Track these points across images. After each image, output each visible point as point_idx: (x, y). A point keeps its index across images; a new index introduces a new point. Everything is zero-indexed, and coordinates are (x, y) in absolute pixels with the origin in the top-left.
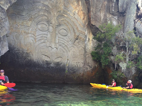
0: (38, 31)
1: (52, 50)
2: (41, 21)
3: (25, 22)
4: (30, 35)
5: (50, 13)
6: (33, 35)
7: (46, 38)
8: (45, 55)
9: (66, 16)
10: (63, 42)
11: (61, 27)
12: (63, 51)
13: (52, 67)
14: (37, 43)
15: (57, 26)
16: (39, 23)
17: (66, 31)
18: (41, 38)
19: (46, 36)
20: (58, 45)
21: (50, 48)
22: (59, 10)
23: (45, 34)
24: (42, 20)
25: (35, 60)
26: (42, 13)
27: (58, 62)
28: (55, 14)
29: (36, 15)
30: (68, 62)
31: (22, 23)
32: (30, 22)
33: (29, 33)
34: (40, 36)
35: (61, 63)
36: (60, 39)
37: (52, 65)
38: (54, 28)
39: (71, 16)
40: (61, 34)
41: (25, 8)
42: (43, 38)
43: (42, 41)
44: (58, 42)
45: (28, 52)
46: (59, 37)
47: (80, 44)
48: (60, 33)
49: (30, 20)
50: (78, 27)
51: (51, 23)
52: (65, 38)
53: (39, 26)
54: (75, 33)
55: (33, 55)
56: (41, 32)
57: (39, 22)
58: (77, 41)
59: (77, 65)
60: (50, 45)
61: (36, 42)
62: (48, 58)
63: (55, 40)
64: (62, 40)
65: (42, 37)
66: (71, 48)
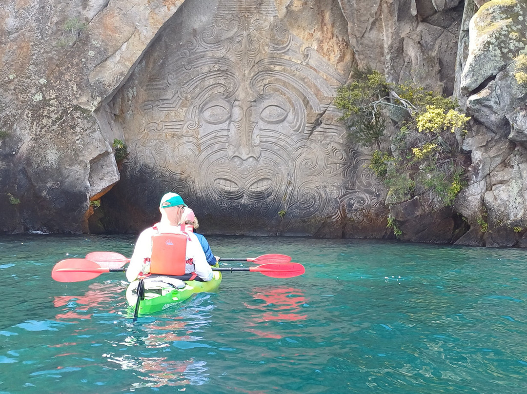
0: (203, 127)
1: (241, 164)
2: (210, 101)
3: (173, 114)
4: (185, 139)
5: (232, 75)
6: (191, 139)
7: (225, 139)
8: (226, 180)
9: (277, 68)
10: (274, 140)
11: (266, 103)
12: (275, 163)
13: (244, 206)
14: (204, 154)
15: (255, 101)
16: (206, 107)
17: (279, 110)
18: (213, 141)
19: (226, 133)
20: (258, 150)
21: (236, 159)
22: (258, 59)
23: (222, 130)
24: (212, 98)
25: (199, 194)
26: (212, 82)
27: (260, 193)
28: (247, 72)
29: (198, 90)
30: (291, 188)
31: (167, 115)
32: (184, 109)
33: (182, 136)
34: (209, 137)
35: (269, 194)
36: (265, 133)
37: (243, 201)
38: (245, 109)
39: (296, 64)
40: (266, 121)
41: (170, 81)
42: (217, 140)
43: (217, 146)
44: (261, 142)
45: (183, 177)
46: (261, 130)
47: (327, 136)
48: (262, 119)
49: (182, 106)
50: (322, 90)
51: (236, 100)
52: (279, 127)
53: (207, 114)
54: (311, 108)
55: (193, 182)
56: (213, 127)
57: (205, 105)
58: (319, 129)
59: (320, 194)
60: (236, 154)
61: (200, 152)
62: (233, 185)
63: (250, 139)
64: (269, 134)
65: (216, 137)
66: (300, 151)
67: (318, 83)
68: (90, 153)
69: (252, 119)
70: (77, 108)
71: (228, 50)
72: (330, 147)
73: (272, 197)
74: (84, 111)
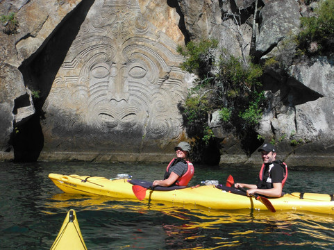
0: (92, 80)
1: (116, 104)
2: (97, 63)
3: (72, 71)
4: (80, 88)
5: (111, 47)
6: (84, 88)
7: (106, 88)
8: (106, 114)
9: (140, 43)
10: (138, 89)
11: (133, 65)
12: (139, 103)
13: (118, 132)
14: (92, 97)
15: (125, 64)
16: (94, 67)
17: (141, 69)
18: (98, 89)
19: (106, 84)
20: (127, 95)
21: (113, 101)
22: (128, 38)
23: (104, 82)
24: (99, 62)
25: (88, 124)
26: (98, 51)
27: (129, 123)
28: (120, 45)
29: (89, 57)
30: (149, 120)
31: (68, 73)
32: (80, 69)
33: (78, 86)
34: (95, 87)
35: (134, 124)
37: (118, 128)
38: (119, 69)
39: (152, 41)
40: (132, 77)
42: (100, 89)
43: (100, 93)
44: (129, 90)
45: (78, 112)
46: (129, 82)
47: (172, 87)
48: (130, 75)
49: (78, 67)
50: (168, 57)
51: (113, 63)
52: (141, 80)
53: (94, 72)
54: (161, 68)
55: (85, 116)
56: (98, 80)
57: (94, 65)
58: (166, 82)
59: (167, 123)
60: (113, 98)
62: (111, 118)
63: (122, 88)
64: (134, 84)
65: (100, 87)
66: (154, 96)
67: (166, 53)
68: (15, 95)
69: (123, 75)
70: (7, 65)
71: (108, 32)
72: (174, 94)
73: (136, 126)
74: (12, 67)
